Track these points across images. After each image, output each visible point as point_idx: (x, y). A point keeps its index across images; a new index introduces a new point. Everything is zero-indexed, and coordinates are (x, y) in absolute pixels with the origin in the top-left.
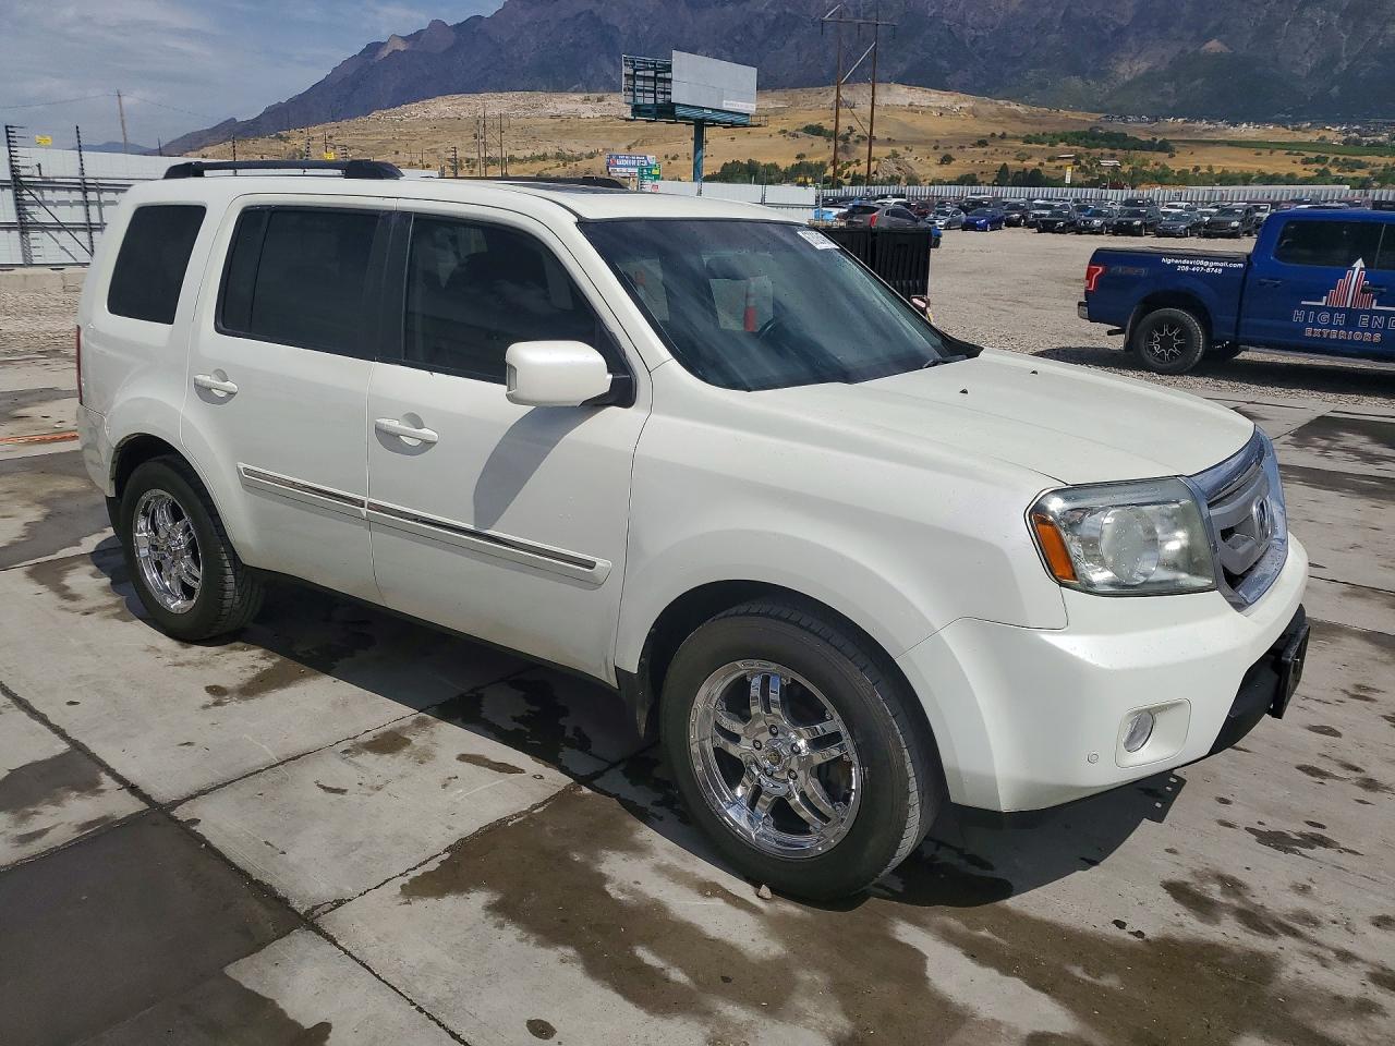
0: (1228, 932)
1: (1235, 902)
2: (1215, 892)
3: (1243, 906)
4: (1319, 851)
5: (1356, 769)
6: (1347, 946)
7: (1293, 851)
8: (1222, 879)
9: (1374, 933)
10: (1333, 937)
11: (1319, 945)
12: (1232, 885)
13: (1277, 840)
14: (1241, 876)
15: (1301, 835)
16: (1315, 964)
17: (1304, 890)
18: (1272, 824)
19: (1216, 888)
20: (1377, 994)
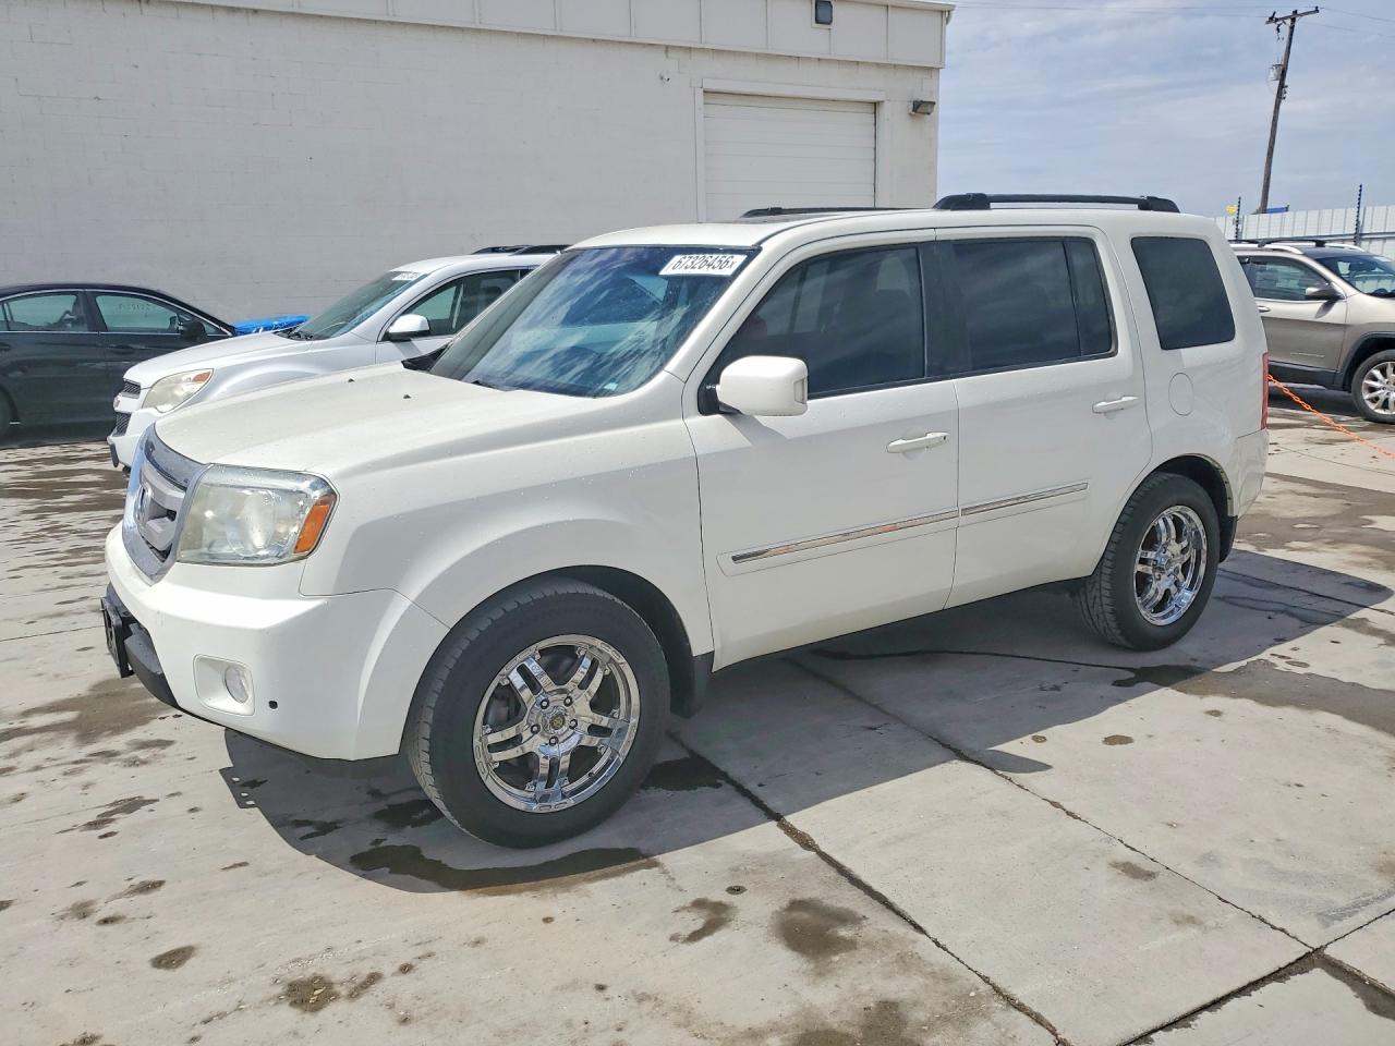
0: (117, 743)
1: (126, 757)
2: (142, 754)
3: (118, 757)
4: (92, 817)
5: (105, 921)
6: (39, 773)
7: (111, 805)
8: (144, 763)
9: (24, 788)
10: (52, 773)
11: (58, 765)
12: (134, 763)
13: (132, 805)
14: (133, 770)
15: (113, 820)
16: (54, 756)
17: (86, 786)
18: (142, 814)
19: (142, 757)
20: (11, 762)
